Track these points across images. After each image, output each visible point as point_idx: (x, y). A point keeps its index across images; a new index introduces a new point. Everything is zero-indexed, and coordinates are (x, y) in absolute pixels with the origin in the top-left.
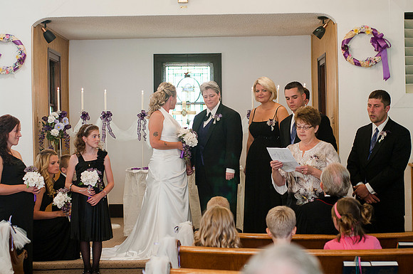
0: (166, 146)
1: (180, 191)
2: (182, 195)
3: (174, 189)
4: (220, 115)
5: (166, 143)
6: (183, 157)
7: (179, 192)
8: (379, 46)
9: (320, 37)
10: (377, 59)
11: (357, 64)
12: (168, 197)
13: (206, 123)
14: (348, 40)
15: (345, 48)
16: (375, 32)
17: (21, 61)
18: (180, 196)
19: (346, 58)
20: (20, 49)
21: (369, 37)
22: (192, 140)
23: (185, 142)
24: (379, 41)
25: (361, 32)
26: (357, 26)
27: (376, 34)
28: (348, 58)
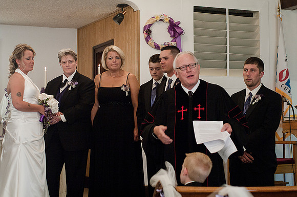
1: (40, 155)
2: (41, 160)
3: (33, 153)
4: (77, 83)
5: (29, 105)
7: (38, 156)
8: (175, 32)
9: (120, 23)
11: (157, 47)
13: (62, 90)
14: (150, 25)
15: (148, 31)
16: (172, 20)
19: (147, 41)
23: (48, 106)
25: (161, 20)
26: (158, 14)
27: (173, 22)
28: (150, 41)
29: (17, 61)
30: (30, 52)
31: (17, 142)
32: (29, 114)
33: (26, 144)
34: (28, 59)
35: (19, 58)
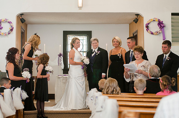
0: (76, 64)
1: (81, 82)
2: (82, 84)
3: (79, 82)
5: (76, 62)
6: (83, 68)
8: (161, 26)
9: (136, 23)
10: (160, 31)
11: (152, 33)
12: (76, 85)
13: (93, 55)
14: (148, 24)
15: (147, 27)
16: (159, 21)
17: (12, 30)
18: (81, 85)
19: (147, 31)
20: (11, 25)
21: (157, 23)
22: (87, 61)
23: (84, 62)
24: (161, 24)
25: (154, 21)
26: (152, 18)
27: (160, 21)
28: (148, 31)
29: (73, 44)
30: (78, 40)
31: (71, 77)
32: (77, 66)
33: (75, 78)
34: (78, 43)
35: (74, 43)
